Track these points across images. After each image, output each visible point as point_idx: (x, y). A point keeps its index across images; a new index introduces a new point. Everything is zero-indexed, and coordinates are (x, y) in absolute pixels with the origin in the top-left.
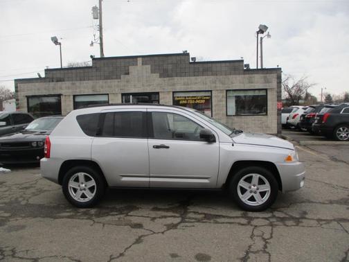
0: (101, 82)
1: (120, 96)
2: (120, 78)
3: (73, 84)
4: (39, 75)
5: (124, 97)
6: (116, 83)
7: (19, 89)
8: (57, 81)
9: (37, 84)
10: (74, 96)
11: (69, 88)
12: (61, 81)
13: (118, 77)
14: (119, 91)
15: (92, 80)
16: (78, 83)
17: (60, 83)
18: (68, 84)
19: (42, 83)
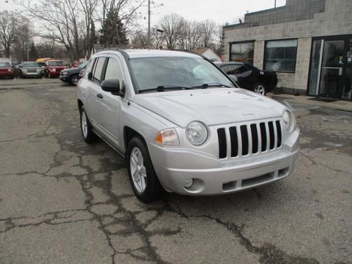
0: (292, 25)
1: (310, 40)
2: (313, 18)
3: (266, 28)
4: (240, 21)
5: (315, 42)
6: (308, 24)
7: (225, 36)
8: (253, 26)
9: (238, 30)
10: (266, 42)
11: (262, 33)
12: (256, 26)
13: (311, 17)
14: (309, 35)
15: (284, 22)
16: (270, 27)
17: (255, 28)
18: (261, 28)
19: (241, 29)
